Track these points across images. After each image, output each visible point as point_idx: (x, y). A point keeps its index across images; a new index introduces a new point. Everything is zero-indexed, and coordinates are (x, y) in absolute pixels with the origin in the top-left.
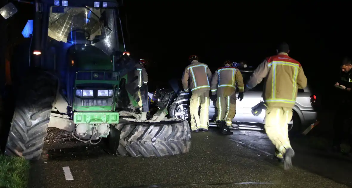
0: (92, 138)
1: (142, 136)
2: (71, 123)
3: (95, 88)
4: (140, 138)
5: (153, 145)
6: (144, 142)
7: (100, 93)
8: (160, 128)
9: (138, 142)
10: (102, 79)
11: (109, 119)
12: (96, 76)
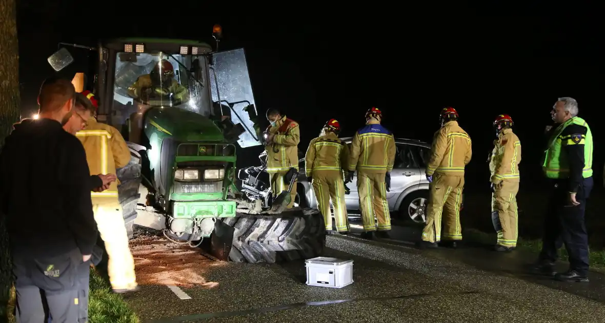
0: (192, 239)
1: (265, 233)
2: (160, 218)
3: (202, 167)
4: (263, 236)
5: (280, 245)
6: (268, 241)
7: (209, 174)
8: (289, 222)
9: (259, 242)
10: (213, 155)
11: (222, 211)
12: (203, 150)
